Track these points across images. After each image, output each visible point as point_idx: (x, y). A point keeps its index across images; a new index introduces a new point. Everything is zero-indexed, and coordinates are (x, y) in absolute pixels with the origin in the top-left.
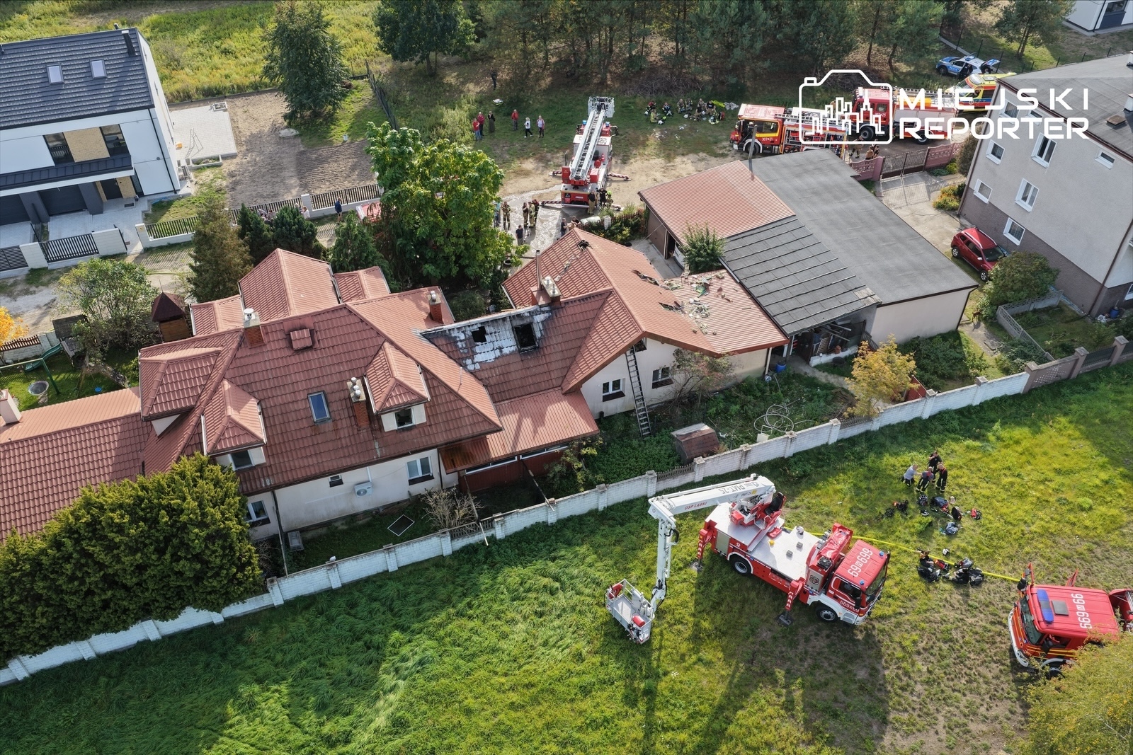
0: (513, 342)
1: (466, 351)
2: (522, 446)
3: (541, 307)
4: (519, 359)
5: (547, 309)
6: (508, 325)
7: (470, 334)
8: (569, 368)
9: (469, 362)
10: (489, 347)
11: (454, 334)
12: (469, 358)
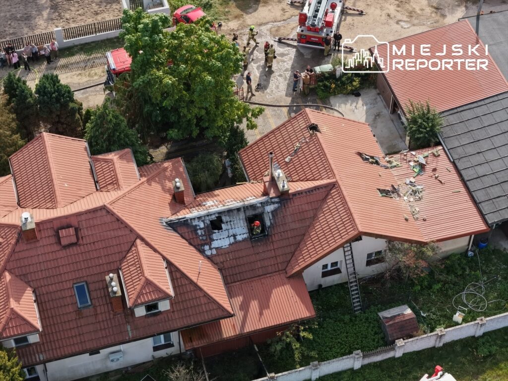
0: (246, 230)
1: (204, 238)
2: (249, 328)
3: (271, 198)
4: (250, 245)
5: (276, 200)
6: (242, 215)
7: (208, 222)
8: (293, 254)
9: (207, 247)
10: (225, 234)
11: (195, 223)
12: (207, 244)
